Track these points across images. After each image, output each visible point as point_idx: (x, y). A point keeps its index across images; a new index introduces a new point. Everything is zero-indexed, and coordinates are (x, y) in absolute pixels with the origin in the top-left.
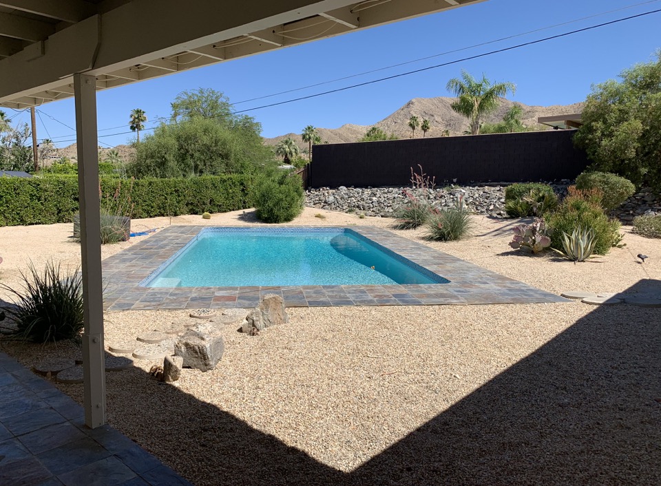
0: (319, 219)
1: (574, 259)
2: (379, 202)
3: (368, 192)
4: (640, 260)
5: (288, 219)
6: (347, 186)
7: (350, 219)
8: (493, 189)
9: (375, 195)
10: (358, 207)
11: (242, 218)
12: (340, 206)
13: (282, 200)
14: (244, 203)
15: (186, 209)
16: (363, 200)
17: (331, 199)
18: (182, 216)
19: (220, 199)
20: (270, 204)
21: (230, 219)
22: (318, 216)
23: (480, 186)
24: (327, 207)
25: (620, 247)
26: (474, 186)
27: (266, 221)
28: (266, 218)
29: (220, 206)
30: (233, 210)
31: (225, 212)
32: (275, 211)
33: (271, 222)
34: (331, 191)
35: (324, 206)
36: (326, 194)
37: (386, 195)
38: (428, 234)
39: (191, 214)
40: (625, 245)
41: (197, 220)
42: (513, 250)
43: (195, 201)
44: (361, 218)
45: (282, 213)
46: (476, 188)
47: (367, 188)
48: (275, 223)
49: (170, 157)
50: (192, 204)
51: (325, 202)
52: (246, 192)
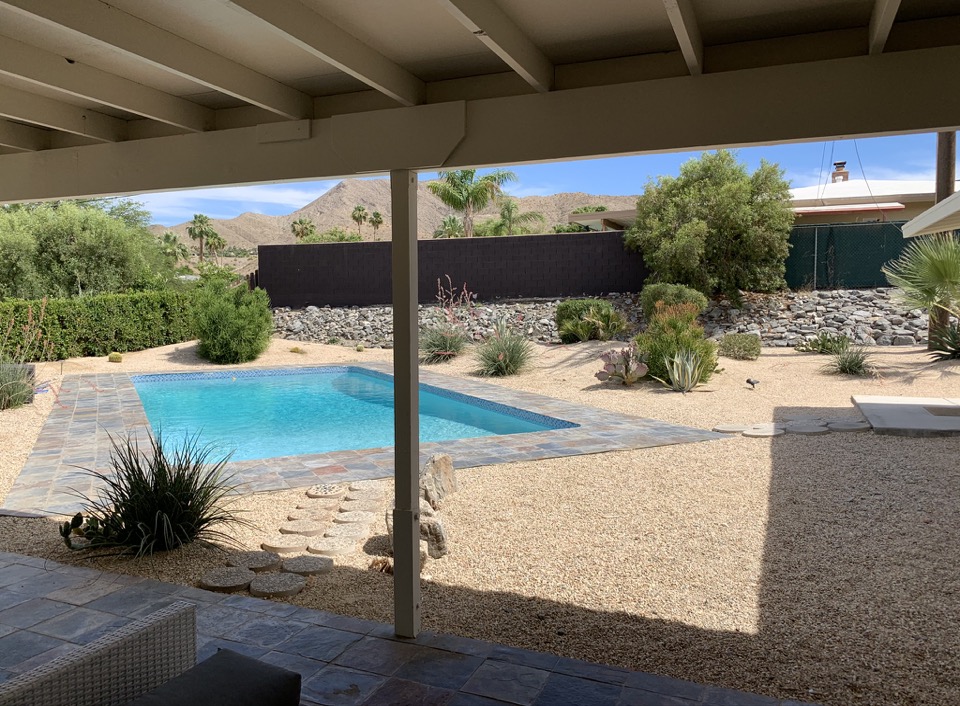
0: (299, 356)
1: (681, 390)
2: (375, 329)
3: (353, 314)
4: (750, 386)
5: (251, 358)
6: (320, 306)
7: (346, 353)
8: (526, 306)
9: (366, 318)
10: (343, 335)
11: (175, 357)
12: (315, 336)
13: (243, 328)
14: (168, 334)
15: (78, 348)
16: (348, 324)
17: (297, 325)
18: (70, 360)
19: (131, 331)
20: (224, 334)
21: (154, 360)
22: (295, 351)
23: (509, 303)
24: (293, 336)
25: (717, 372)
26: (501, 304)
27: (219, 360)
28: (217, 357)
29: (130, 341)
30: (151, 347)
31: (139, 350)
32: (233, 345)
33: (226, 363)
34: (293, 314)
35: (287, 336)
36: (288, 318)
37: (382, 318)
38: (480, 369)
39: (85, 356)
40: (723, 369)
41: (100, 364)
42: (599, 382)
43: (92, 337)
44: (359, 350)
45: (245, 349)
46: (504, 306)
47: (350, 307)
48: (233, 363)
49: (26, 265)
50: (87, 339)
51: (288, 330)
52: (170, 318)
